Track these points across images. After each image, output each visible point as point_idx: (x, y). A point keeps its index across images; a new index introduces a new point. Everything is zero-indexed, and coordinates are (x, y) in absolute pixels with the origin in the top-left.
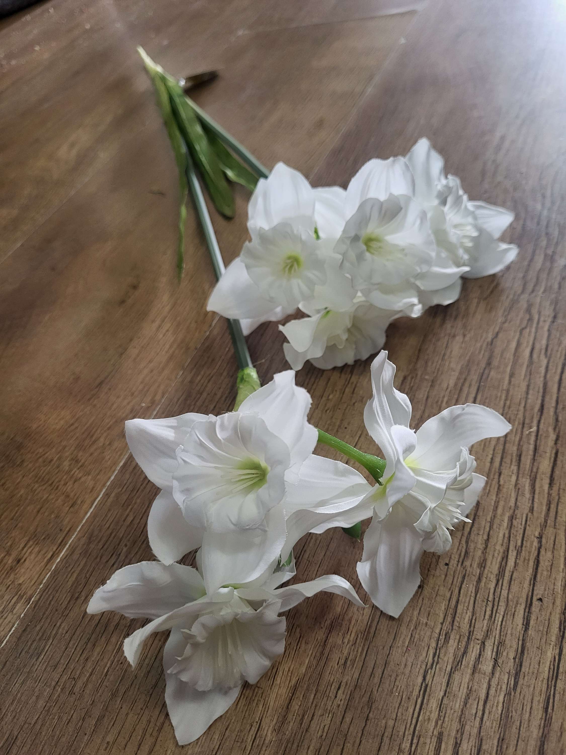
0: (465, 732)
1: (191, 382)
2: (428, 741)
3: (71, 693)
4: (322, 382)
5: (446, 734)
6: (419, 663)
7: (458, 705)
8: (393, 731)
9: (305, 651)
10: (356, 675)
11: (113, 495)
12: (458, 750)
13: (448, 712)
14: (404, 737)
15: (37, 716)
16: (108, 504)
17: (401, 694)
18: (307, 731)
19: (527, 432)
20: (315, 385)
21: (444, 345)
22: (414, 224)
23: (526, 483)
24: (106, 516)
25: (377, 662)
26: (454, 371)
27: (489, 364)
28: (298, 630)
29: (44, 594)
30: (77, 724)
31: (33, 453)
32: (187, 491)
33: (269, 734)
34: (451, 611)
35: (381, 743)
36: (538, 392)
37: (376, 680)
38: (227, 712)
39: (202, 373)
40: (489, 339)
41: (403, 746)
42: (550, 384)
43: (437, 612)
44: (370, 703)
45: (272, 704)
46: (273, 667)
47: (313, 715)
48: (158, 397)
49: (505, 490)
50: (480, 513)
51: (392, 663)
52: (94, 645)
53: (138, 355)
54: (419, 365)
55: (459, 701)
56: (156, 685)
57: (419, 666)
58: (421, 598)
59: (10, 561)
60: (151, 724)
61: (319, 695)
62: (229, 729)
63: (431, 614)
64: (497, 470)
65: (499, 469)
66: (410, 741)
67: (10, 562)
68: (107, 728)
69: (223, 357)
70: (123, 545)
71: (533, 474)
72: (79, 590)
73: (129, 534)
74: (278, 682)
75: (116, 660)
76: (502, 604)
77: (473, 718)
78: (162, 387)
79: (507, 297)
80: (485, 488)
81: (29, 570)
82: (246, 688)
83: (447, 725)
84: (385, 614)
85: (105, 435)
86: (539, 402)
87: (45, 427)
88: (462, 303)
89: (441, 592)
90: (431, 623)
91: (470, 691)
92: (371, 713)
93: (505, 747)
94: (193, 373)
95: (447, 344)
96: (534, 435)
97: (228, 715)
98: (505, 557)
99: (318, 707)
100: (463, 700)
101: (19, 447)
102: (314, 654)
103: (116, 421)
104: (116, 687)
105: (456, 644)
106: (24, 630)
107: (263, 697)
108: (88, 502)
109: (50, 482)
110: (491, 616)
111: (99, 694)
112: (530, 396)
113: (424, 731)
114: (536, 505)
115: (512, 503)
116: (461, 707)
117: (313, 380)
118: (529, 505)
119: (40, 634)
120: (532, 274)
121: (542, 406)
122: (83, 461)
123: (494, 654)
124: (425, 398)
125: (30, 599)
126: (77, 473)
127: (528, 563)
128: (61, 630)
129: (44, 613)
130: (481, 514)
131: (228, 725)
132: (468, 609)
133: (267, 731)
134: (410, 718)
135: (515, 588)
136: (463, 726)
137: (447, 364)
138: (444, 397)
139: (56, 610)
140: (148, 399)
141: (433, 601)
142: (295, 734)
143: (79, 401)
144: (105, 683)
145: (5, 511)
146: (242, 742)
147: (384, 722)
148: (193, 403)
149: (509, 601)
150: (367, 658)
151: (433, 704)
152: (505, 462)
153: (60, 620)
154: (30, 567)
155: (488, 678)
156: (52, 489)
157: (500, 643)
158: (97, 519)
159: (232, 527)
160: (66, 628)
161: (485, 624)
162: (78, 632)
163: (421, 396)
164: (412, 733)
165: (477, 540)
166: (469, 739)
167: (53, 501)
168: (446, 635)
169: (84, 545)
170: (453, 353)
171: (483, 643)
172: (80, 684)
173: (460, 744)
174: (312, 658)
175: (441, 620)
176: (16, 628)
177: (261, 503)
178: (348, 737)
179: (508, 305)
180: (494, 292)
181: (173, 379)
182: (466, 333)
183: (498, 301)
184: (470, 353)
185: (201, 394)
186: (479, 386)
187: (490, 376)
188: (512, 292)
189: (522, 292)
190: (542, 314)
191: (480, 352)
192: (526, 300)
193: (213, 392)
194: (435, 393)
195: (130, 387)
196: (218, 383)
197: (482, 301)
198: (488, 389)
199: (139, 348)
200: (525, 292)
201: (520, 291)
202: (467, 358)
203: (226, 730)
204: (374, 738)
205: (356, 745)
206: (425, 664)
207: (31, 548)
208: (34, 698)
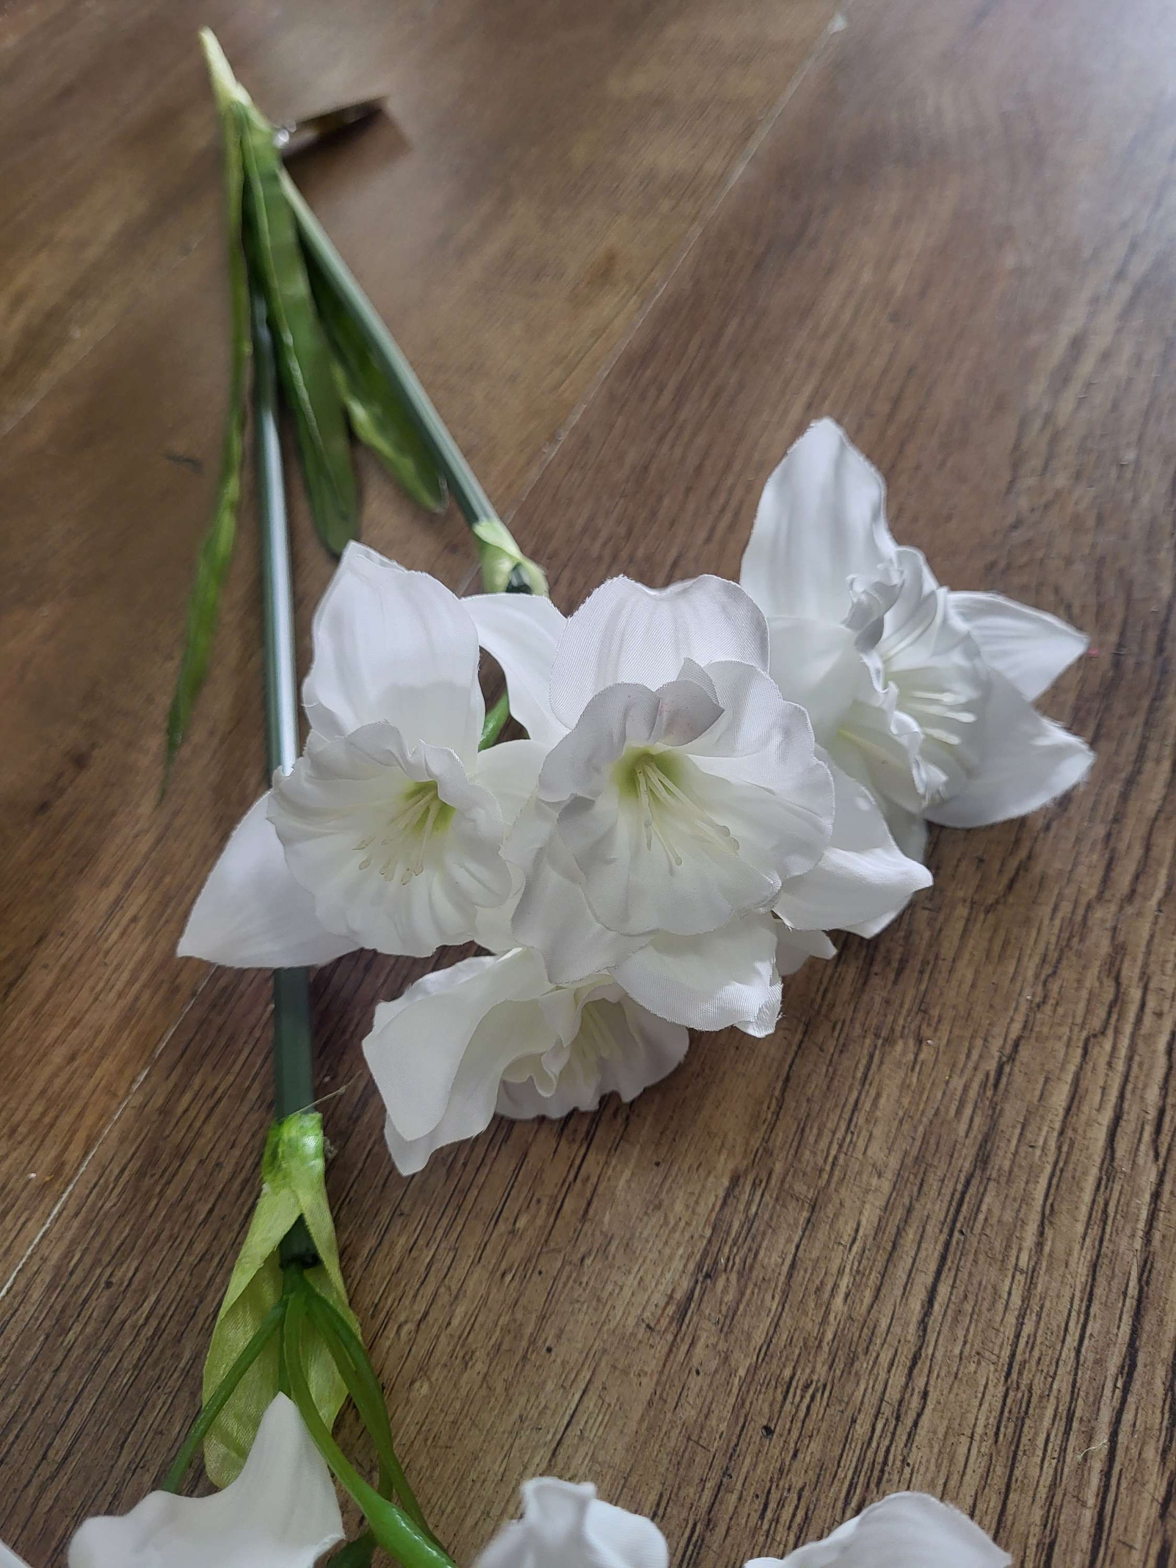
1: (164, 1111)
19: (1080, 1457)
21: (859, 1075)
26: (880, 1175)
27: (983, 1159)
36: (1125, 1294)
39: (197, 1081)
40: (991, 1066)
48: (72, 1155)
53: (49, 995)
54: (779, 1138)
69: (257, 1033)
78: (89, 1120)
79: (1055, 909)
86: (1124, 1335)
94: (174, 1078)
95: (868, 1068)
96: (1097, 1466)
112: (1095, 1308)
120: (1132, 833)
121: (1132, 1352)
124: (785, 1268)
137: (861, 1144)
138: (841, 1272)
140: (47, 1156)
148: (158, 1189)
163: (775, 1256)
170: (883, 1101)
179: (1053, 940)
180: (1018, 886)
181: (121, 1093)
182: (926, 1031)
183: (1027, 921)
184: (930, 1112)
185: (183, 1158)
186: (947, 1245)
187: (984, 1208)
188: (1070, 891)
189: (1100, 897)
190: (1152, 985)
191: (959, 1112)
192: (1109, 925)
193: (215, 1155)
194: (815, 1254)
195: (12, 1104)
196: (233, 1125)
197: (982, 916)
198: (975, 1261)
199: (56, 970)
200: (1107, 895)
201: (1093, 892)
202: (921, 1129)
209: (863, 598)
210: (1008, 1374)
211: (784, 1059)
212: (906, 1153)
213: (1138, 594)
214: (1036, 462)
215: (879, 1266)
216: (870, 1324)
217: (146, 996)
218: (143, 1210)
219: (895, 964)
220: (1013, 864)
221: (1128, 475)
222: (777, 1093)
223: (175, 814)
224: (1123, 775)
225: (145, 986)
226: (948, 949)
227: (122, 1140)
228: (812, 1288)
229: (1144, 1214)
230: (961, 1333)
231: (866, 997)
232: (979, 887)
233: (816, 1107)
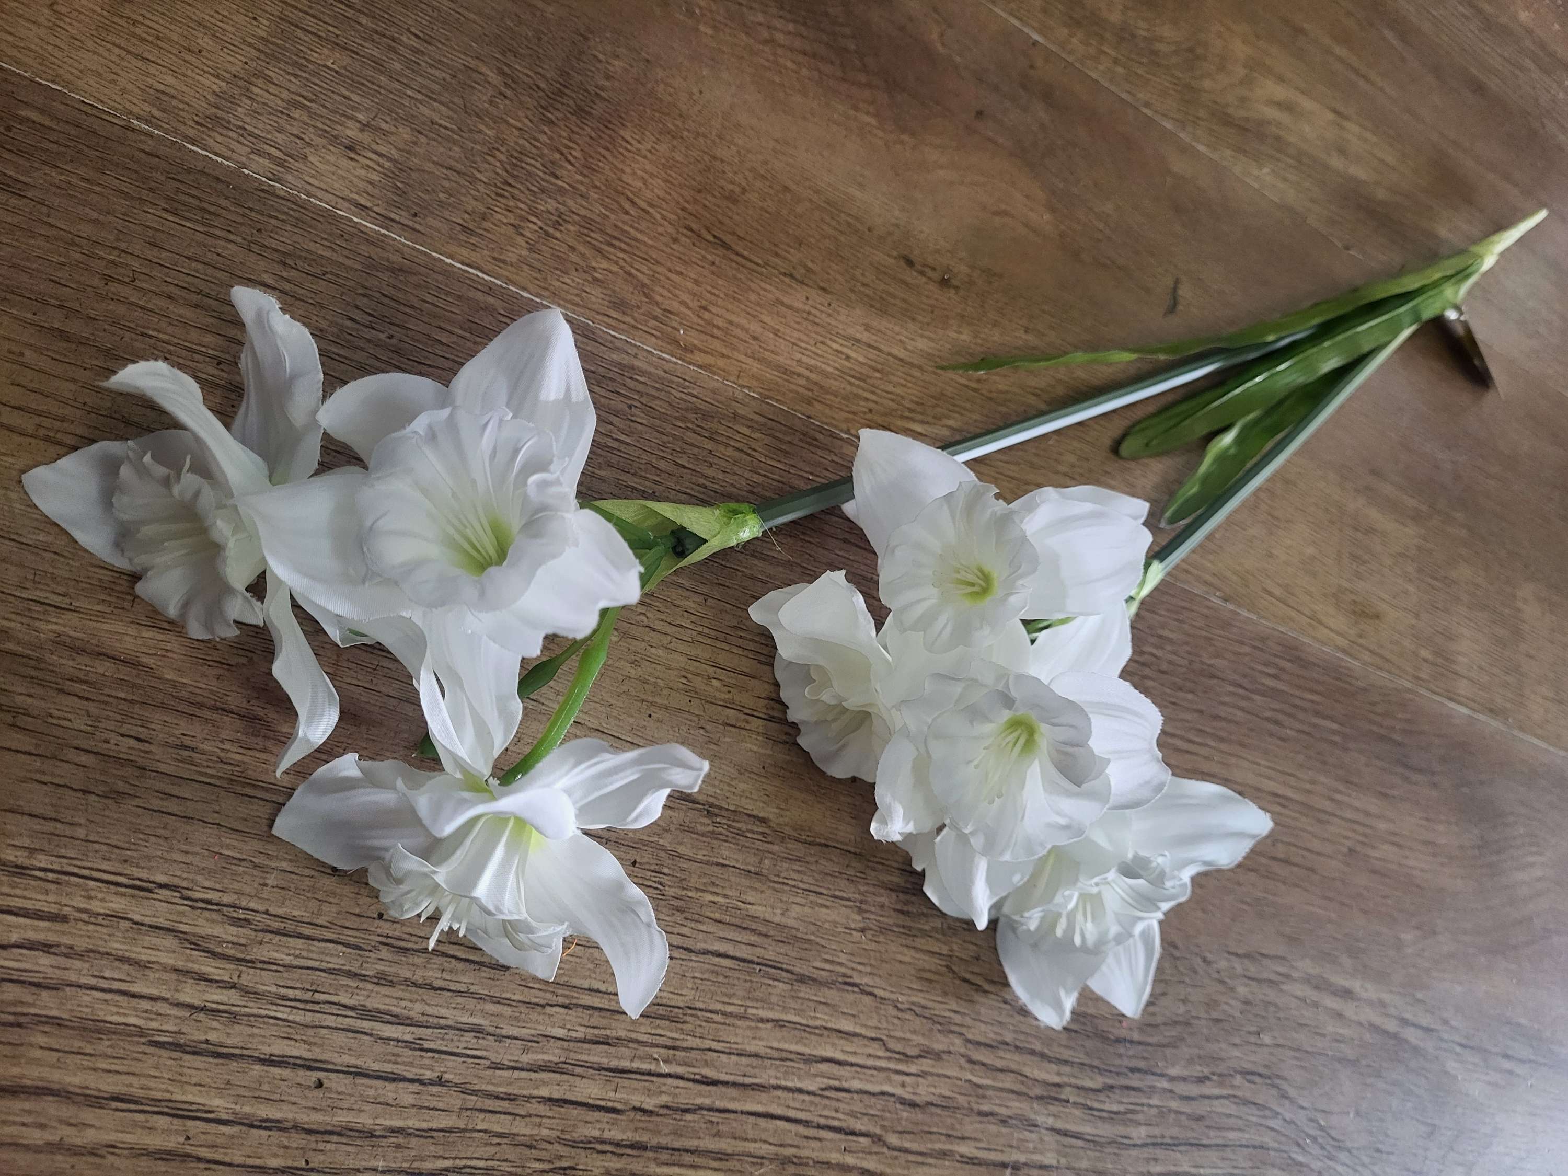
0: (71, 961)
1: (735, 417)
2: (51, 898)
3: (108, 279)
4: (746, 664)
5: (64, 927)
6: (191, 876)
7: (117, 946)
8: (67, 837)
9: (204, 675)
10: (163, 768)
11: (491, 300)
12: (37, 950)
13: (105, 930)
14: (56, 856)
15: (63, 227)
16: (472, 294)
17: (133, 847)
18: (60, 690)
19: (656, 1056)
20: (740, 652)
21: (837, 893)
22: (1058, 814)
23: (552, 1054)
24: (448, 293)
25: (189, 803)
26: (783, 914)
27: (803, 979)
28: (243, 661)
29: (289, 204)
30: (52, 297)
31: (570, 140)
32: (432, 436)
33: (50, 627)
34: (290, 927)
35: (44, 819)
36: (745, 1076)
37: (156, 803)
38: (86, 551)
39: (756, 435)
40: (856, 980)
41: (41, 857)
42: (764, 1096)
43: (287, 902)
44: (116, 796)
45: (105, 627)
46: (171, 622)
47: (87, 699)
48: (699, 357)
49: (534, 1016)
50: (486, 973)
51: (188, 827)
52: (196, 306)
53: (789, 307)
54: (792, 845)
55: (125, 947)
56: (127, 422)
57: (185, 875)
58: (313, 873)
59: (351, 131)
60: (58, 423)
61: (124, 706)
62: (56, 557)
63: (283, 892)
64: (574, 1001)
65: (577, 1005)
66: (49, 866)
67: (349, 133)
69: (793, 471)
70: (391, 332)
71: (570, 1067)
72: (300, 263)
73: (412, 339)
74: (145, 634)
75: (172, 348)
76: (309, 1018)
77: (96, 973)
78: (721, 363)
79: (955, 1012)
80: (535, 979)
81: (333, 169)
82: (129, 578)
83: (80, 930)
84: (279, 810)
85: (615, 268)
86: (724, 1077)
87: (626, 153)
88: (938, 923)
89: (326, 908)
90: (266, 893)
91: (143, 966)
92: (97, 799)
93: (47, 1029)
94: (756, 417)
95: (842, 898)
96: (652, 1067)
97: (81, 553)
98: (399, 1020)
99: (102, 706)
100: (127, 954)
101: (581, 112)
102: (199, 691)
103: (644, 285)
105: (230, 938)
106: (218, 179)
107: (116, 611)
108: (475, 257)
109: (511, 181)
110: (284, 998)
111: (106, 327)
112: (734, 1058)
113: (69, 890)
114: (506, 1073)
115: (508, 1030)
116: (114, 952)
117: (751, 646)
118: (506, 1063)
119: (212, 209)
120: (1010, 1059)
121: (715, 1083)
122: (558, 235)
123: (214, 1006)
124: (721, 861)
125: (278, 180)
126: (532, 227)
127: (389, 1062)
128: (222, 243)
129: (251, 209)
130: (484, 974)
131: (62, 556)
132: (297, 957)
133: (56, 623)
134: (90, 865)
135: (341, 1039)
136: (80, 957)
137: (798, 900)
138: (726, 896)
139: (259, 230)
140: (694, 339)
141: (309, 895)
142: (52, 671)
143: (683, 209)
145: (448, 107)
146: (34, 582)
147: (82, 821)
148: (690, 425)
149: (315, 1030)
150: (197, 785)
151: (117, 904)
152: (590, 1016)
153: (239, 240)
154: (340, 172)
155: (168, 996)
156: (496, 186)
157: (235, 1015)
158: (440, 278)
159: (368, 523)
160: (226, 253)
161: (268, 989)
162: (220, 274)
163: (726, 853)
164: (64, 869)
165: (432, 969)
166: (58, 968)
167: (472, 192)
168: (245, 920)
169: (388, 260)
170: (824, 910)
171: (233, 986)
172: (125, 291)
173: (49, 953)
174: (191, 689)
175: (272, 910)
176: (221, 164)
177: (411, 568)
178: (52, 762)
179: (937, 1013)
180: (966, 985)
181: (740, 382)
182: (869, 934)
183: (945, 994)
184: (823, 942)
185: (710, 439)
186: (752, 962)
187: (776, 983)
188: (968, 1021)
189: (969, 1041)
190: (920, 1080)
191: (827, 961)
192: (952, 1048)
193: (716, 461)
194: (733, 879)
195: (720, 302)
196: (735, 468)
197: (944, 963)
198: (746, 981)
199: (807, 308)
200: (969, 1046)
201: (970, 1036)
202: (813, 937)
203: (55, 553)
204: (52, 805)
205: (38, 777)
206: (191, 886)
207: (376, 167)
208: (95, 215)
209: (1154, 864)
210: (690, 1008)
211: (837, 842)
212: (798, 930)
213: (1168, 1051)
214: (1253, 970)
215: (734, 921)
216: (701, 919)
217: (803, 382)
218: (676, 418)
219: (905, 909)
220: (979, 981)
221: (1253, 1039)
222: (818, 840)
223: (920, 368)
224: (1046, 1051)
225: (808, 379)
226: (920, 942)
227: (714, 391)
228: (713, 879)
229: (790, 1084)
230: (706, 976)
231: (882, 891)
232: (961, 959)
233: (813, 867)
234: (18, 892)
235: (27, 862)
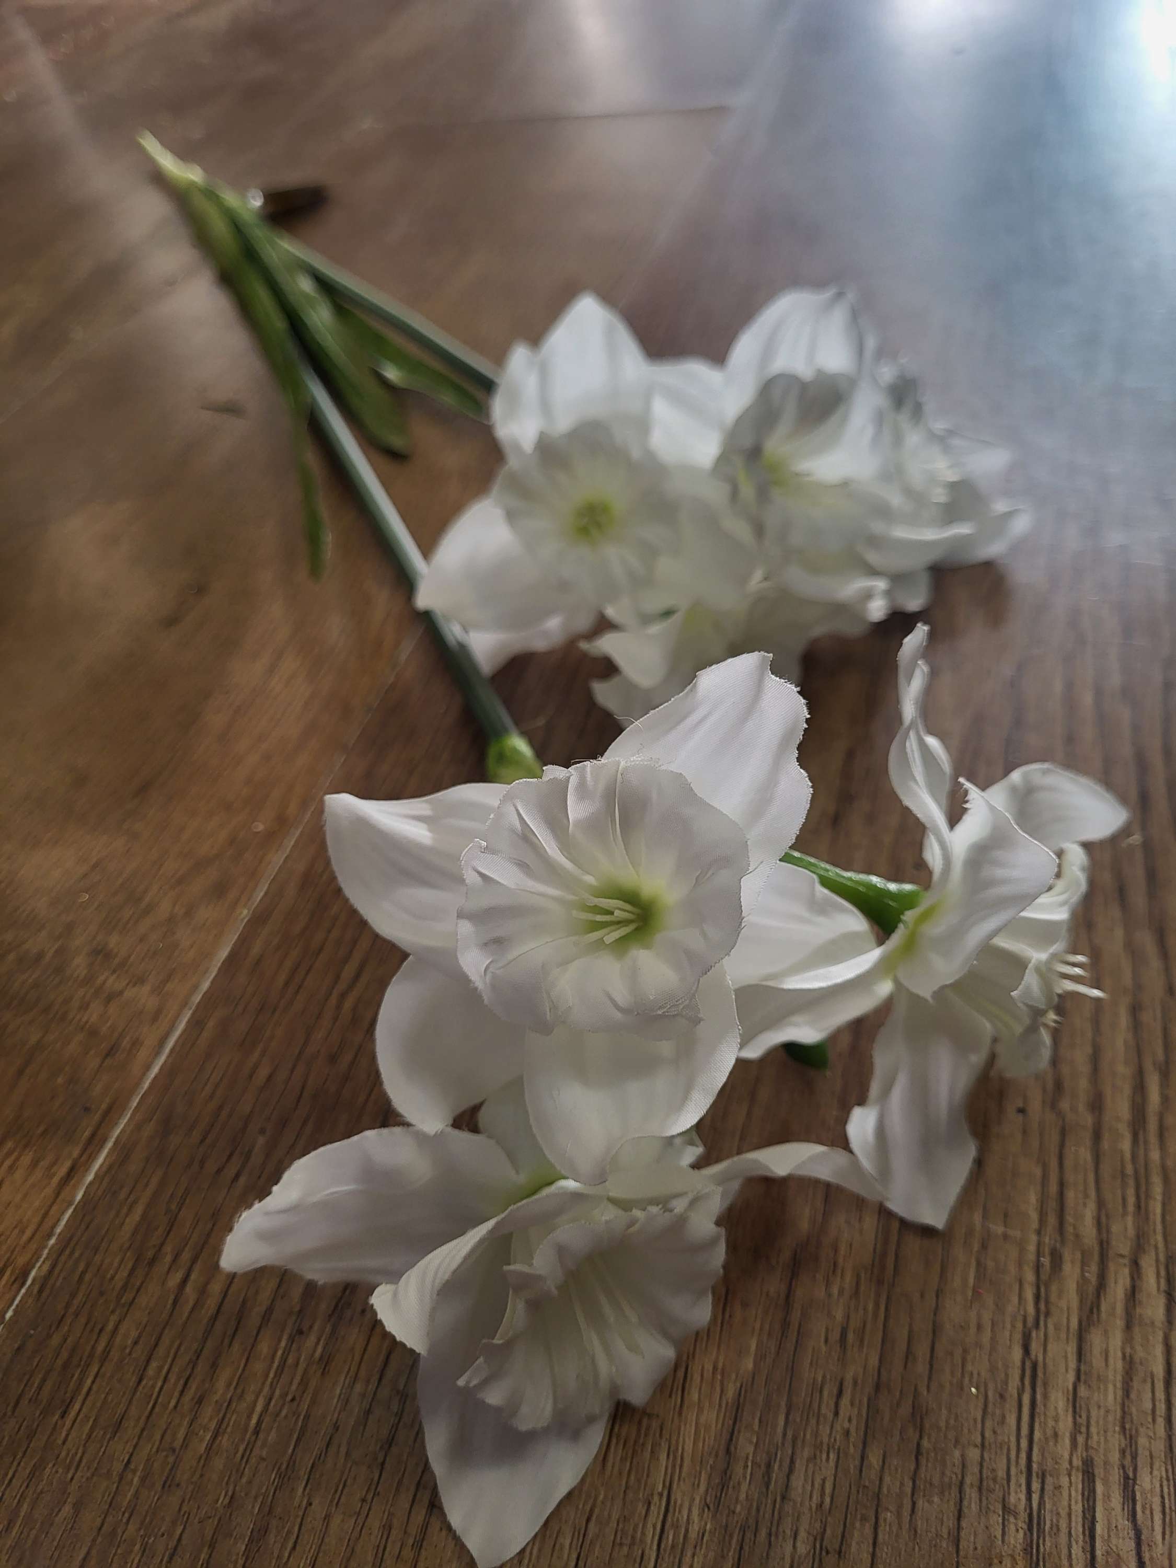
0: (1140, 1452)
2: (1064, 1481)
3: (169, 1484)
5: (1098, 1460)
6: (1008, 1320)
7: (1111, 1396)
8: (981, 1472)
10: (874, 1361)
11: (211, 1024)
12: (1134, 1492)
13: (1094, 1413)
14: (1009, 1480)
17: (983, 1389)
18: (783, 1498)
19: (1124, 845)
24: (202, 1069)
25: (916, 1328)
27: (1018, 721)
29: (63, 1258)
32: (496, 944)
33: (695, 1520)
34: (1052, 1205)
35: (961, 1502)
36: (1127, 770)
37: (921, 1368)
38: (583, 1480)
39: (392, 757)
41: (1012, 1499)
43: (1023, 1209)
44: (918, 1416)
45: (689, 1448)
47: (792, 1462)
51: (946, 1327)
52: (214, 1366)
55: (1111, 1387)
57: (1008, 1326)
60: (394, 1532)
61: (796, 1415)
62: (594, 1519)
63: (1010, 1216)
66: (1024, 1487)
68: (279, 1557)
69: (434, 725)
71: (1154, 922)
72: (153, 1241)
73: (267, 1106)
74: (695, 1397)
75: (277, 1392)
77: (1150, 1420)
78: (299, 790)
79: (1023, 603)
82: (618, 1422)
83: (1099, 1443)
84: (911, 1224)
85: (171, 896)
86: (1134, 787)
87: (14, 885)
89: (1021, 1169)
90: (1016, 1233)
91: (1130, 1365)
92: (925, 1438)
94: (369, 758)
96: (1138, 848)
97: (586, 1487)
98: (1140, 1088)
99: (799, 1443)
100: (1119, 1385)
102: (767, 1327)
103: (197, 865)
104: (287, 1457)
105: (1078, 1270)
106: (19, 1349)
107: (666, 1435)
108: (150, 1041)
109: (43, 1006)
110: (1138, 1207)
111: (244, 1480)
112: (1112, 778)
113: (1050, 1461)
116: (1119, 1399)
118: (1163, 981)
119: (65, 1355)
121: (1142, 795)
122: (122, 955)
123: (1163, 1281)
125: (25, 1274)
126: (113, 983)
128: (118, 1339)
129: (68, 1305)
131: (592, 1511)
132: (1086, 1197)
133: (690, 1510)
134: (1013, 1439)
136: (1132, 1440)
139: (101, 1294)
140: (269, 815)
141: (1009, 1187)
142: (758, 1510)
144: (256, 1451)
146: (633, 1544)
147: (957, 1453)
149: (1169, 1172)
150: (891, 1322)
151: (1058, 1401)
153: (113, 1319)
154: (18, 1198)
155: (1161, 1333)
156: (51, 1020)
157: (1169, 1258)
159: (618, 1015)
160: (134, 1334)
161: (1130, 1223)
162: (166, 1340)
164: (1024, 1469)
166: (1152, 1465)
167: (57, 1046)
168: (1052, 1255)
169: (152, 1139)
171: (1135, 1262)
172: (189, 1460)
173: (1135, 1479)
174: (764, 1337)
175: (1035, 1225)
178: (883, 1499)
183: (1007, 609)
199: (230, 712)
203: (588, 1520)
204: (942, 1493)
205: (906, 1514)
206: (1020, 1318)
207: (13, 1158)
208: (67, 1509)
234: (1063, 1525)
235: (1023, 1516)
